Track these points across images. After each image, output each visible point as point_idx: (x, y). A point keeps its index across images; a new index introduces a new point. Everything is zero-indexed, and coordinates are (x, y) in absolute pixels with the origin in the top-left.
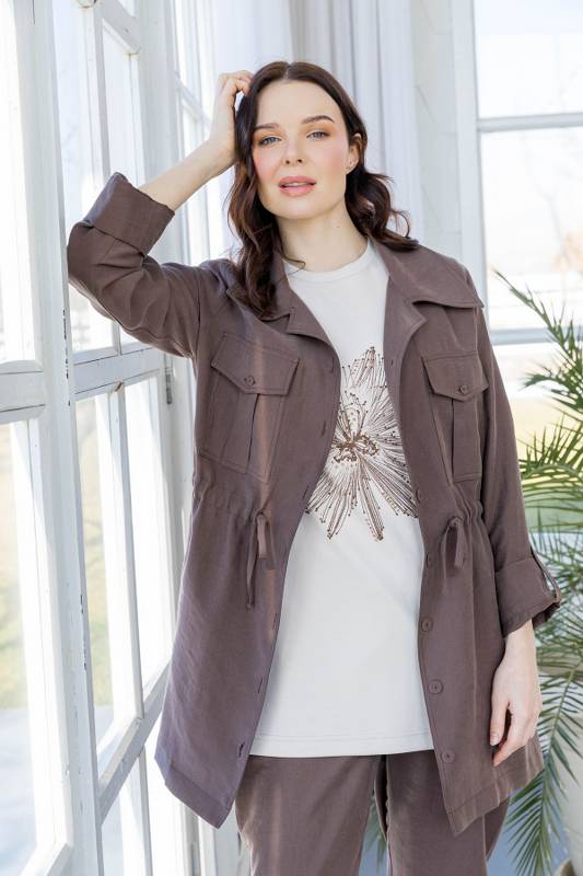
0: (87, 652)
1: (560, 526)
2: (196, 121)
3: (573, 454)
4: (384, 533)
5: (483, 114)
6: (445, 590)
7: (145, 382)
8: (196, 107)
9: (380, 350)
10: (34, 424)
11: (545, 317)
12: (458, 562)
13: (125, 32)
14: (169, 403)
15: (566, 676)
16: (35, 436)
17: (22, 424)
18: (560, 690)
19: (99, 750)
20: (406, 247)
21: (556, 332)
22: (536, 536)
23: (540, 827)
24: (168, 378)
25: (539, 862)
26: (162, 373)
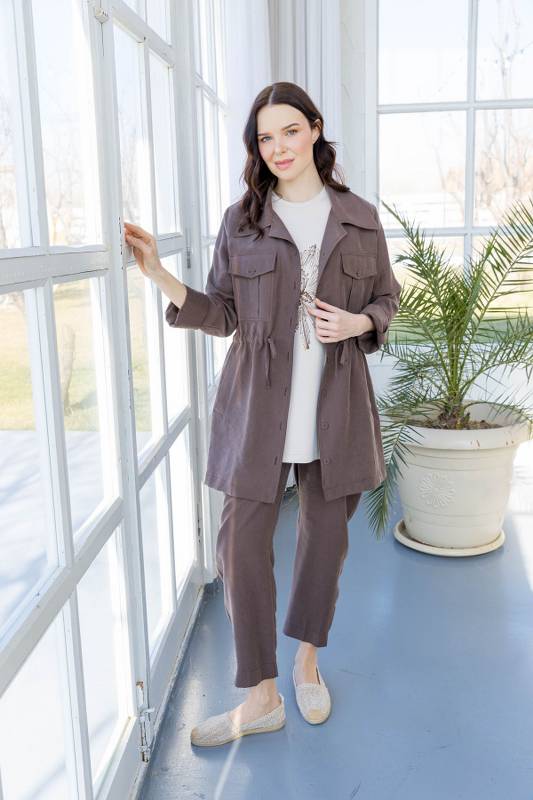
0: (132, 400)
1: (407, 341)
2: (214, 104)
3: (412, 300)
4: (310, 345)
5: (380, 103)
6: (336, 375)
7: (175, 256)
8: (213, 95)
9: (319, 247)
10: (102, 279)
11: (404, 224)
12: (342, 361)
13: (164, 56)
14: (189, 266)
15: (403, 422)
16: (103, 287)
17: (96, 279)
18: (399, 429)
19: (139, 455)
20: (342, 190)
21: (409, 233)
22: (394, 346)
23: (383, 501)
24: (189, 254)
25: (381, 520)
26: (185, 251)
